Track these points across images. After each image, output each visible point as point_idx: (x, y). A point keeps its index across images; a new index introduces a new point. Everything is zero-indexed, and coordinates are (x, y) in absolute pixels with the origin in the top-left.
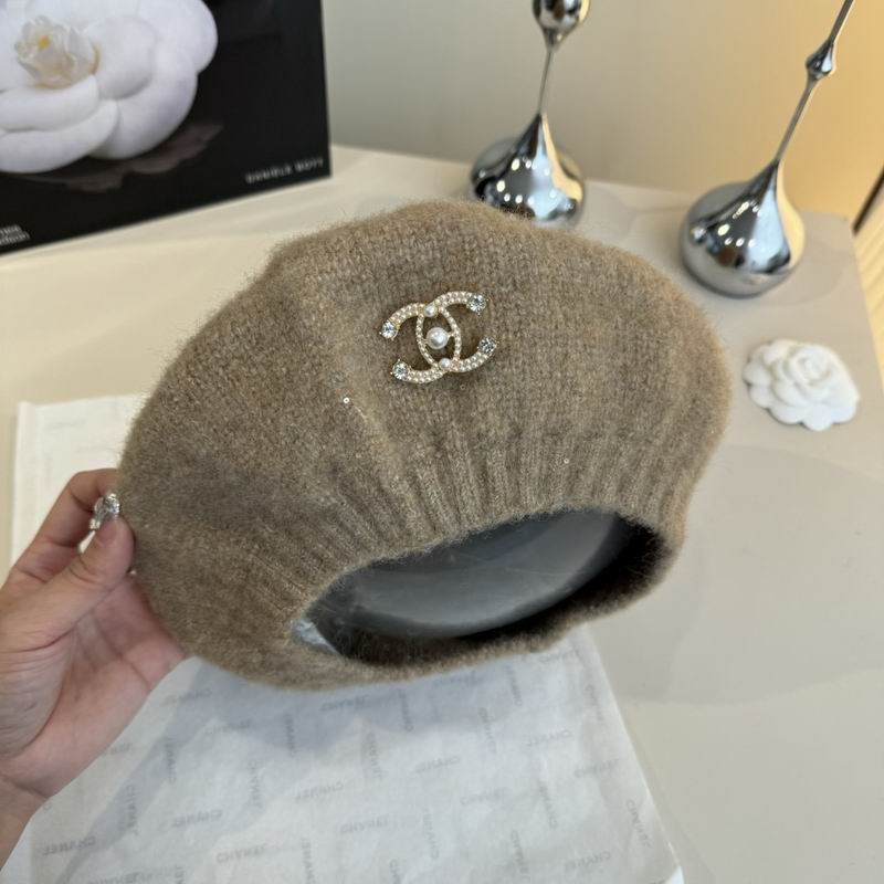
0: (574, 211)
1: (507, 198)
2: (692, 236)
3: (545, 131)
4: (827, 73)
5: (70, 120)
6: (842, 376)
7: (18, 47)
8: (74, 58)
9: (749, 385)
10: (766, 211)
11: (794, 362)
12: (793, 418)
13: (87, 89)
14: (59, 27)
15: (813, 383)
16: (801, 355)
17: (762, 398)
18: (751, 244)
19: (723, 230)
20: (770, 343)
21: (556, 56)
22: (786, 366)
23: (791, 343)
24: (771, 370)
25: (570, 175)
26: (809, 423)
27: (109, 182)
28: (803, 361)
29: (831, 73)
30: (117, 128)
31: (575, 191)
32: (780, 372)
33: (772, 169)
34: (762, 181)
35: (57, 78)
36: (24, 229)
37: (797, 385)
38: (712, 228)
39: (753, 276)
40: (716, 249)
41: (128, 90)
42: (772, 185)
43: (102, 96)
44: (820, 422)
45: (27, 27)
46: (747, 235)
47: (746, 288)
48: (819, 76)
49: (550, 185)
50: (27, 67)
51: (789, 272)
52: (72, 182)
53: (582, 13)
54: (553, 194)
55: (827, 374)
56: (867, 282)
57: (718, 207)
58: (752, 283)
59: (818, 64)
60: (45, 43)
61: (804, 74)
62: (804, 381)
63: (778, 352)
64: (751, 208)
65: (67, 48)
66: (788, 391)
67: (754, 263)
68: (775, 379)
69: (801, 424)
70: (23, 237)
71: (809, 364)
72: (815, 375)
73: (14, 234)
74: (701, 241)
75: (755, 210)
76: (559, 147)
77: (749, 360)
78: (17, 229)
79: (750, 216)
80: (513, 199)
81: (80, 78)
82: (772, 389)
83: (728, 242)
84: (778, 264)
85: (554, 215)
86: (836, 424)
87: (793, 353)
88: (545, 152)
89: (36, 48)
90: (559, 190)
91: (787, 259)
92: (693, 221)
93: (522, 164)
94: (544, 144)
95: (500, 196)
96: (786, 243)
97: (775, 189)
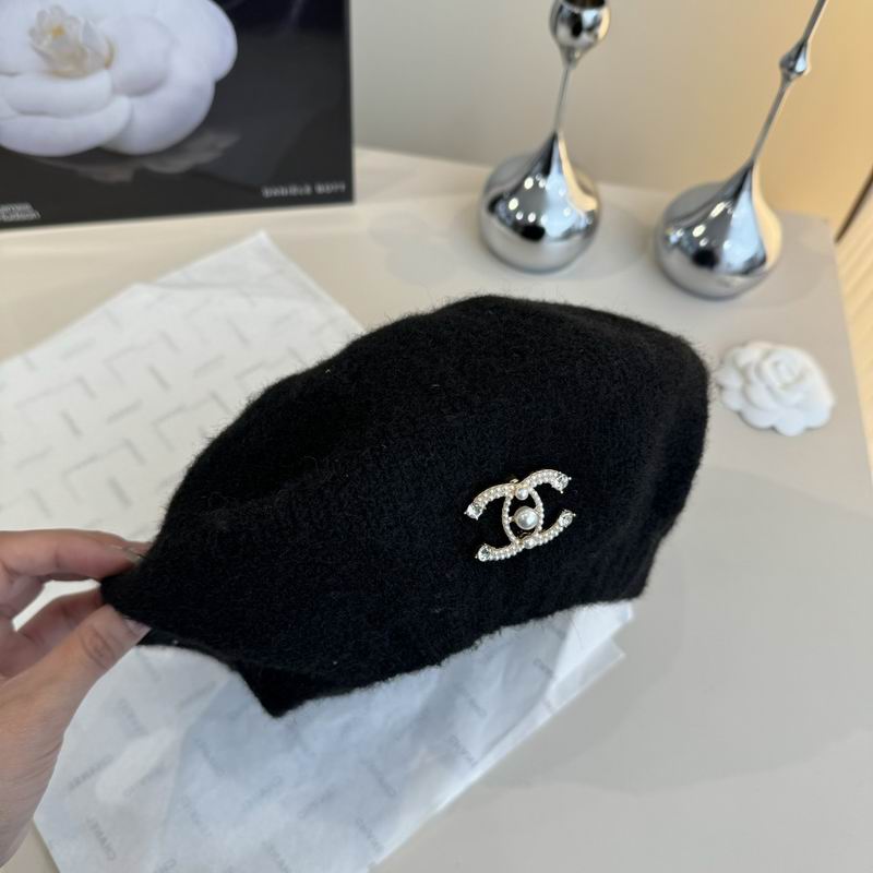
1: (519, 217)
2: (667, 238)
3: (561, 149)
4: (801, 73)
5: (83, 109)
6: (817, 381)
7: (32, 33)
8: (88, 50)
9: (721, 388)
10: (741, 213)
11: (767, 366)
12: (764, 422)
13: (100, 82)
14: (74, 19)
15: (786, 386)
16: (774, 358)
17: (734, 402)
18: (726, 245)
19: (699, 231)
20: (744, 344)
21: (572, 74)
22: (758, 370)
23: (766, 346)
24: (743, 372)
26: (781, 428)
27: (120, 175)
28: (776, 364)
29: (805, 74)
30: (130, 123)
32: (752, 375)
33: (746, 173)
34: (737, 182)
35: (69, 68)
36: (35, 207)
37: (770, 388)
38: (690, 229)
39: (728, 278)
40: (692, 250)
41: (143, 88)
42: (747, 186)
43: (116, 90)
44: (792, 425)
45: (41, 15)
46: (722, 237)
47: (722, 290)
48: (793, 76)
50: (41, 54)
51: (766, 274)
52: (83, 170)
53: (602, 31)
54: (566, 212)
55: (801, 378)
57: (692, 207)
58: (727, 285)
59: (792, 64)
60: (59, 32)
61: (778, 74)
62: (777, 385)
63: (751, 355)
64: (725, 210)
65: (81, 39)
66: (759, 394)
67: (729, 265)
68: (747, 382)
69: (773, 429)
70: (33, 215)
71: (782, 367)
72: (788, 378)
73: (25, 212)
74: (678, 244)
75: (729, 211)
76: (575, 165)
78: (27, 207)
79: (725, 217)
80: (526, 216)
81: (94, 71)
82: (744, 393)
83: (703, 243)
84: (754, 266)
85: (568, 234)
86: (809, 430)
87: (767, 355)
88: (560, 171)
89: (50, 37)
91: (764, 261)
92: (672, 219)
93: (536, 183)
94: (560, 161)
95: (511, 215)
96: (761, 244)
97: (750, 190)
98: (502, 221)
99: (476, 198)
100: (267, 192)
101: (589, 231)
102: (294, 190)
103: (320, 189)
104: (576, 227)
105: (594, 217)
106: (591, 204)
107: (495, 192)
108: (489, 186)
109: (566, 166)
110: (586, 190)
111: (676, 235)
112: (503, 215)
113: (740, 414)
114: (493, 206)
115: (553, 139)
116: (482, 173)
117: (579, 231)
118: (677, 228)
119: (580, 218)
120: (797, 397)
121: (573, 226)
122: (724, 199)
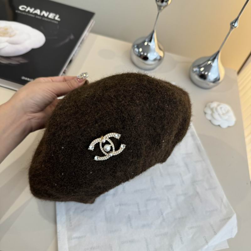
0: (160, 60)
1: (142, 53)
2: (193, 70)
3: (155, 35)
4: (236, 27)
6: (231, 113)
9: (205, 113)
10: (215, 64)
11: (219, 108)
12: (216, 123)
15: (223, 114)
16: (221, 106)
17: (209, 117)
18: (209, 74)
19: (202, 69)
20: (212, 102)
22: (216, 109)
23: (218, 103)
24: (212, 109)
25: (160, 49)
28: (221, 108)
29: (237, 27)
31: (161, 54)
32: (214, 110)
33: (217, 54)
34: (214, 56)
37: (219, 114)
38: (200, 68)
39: (209, 83)
40: (200, 74)
42: (217, 57)
44: (224, 125)
46: (209, 71)
48: (233, 27)
49: (154, 51)
53: (169, 2)
55: (228, 112)
56: (240, 88)
57: (201, 63)
58: (208, 85)
59: (233, 24)
61: (229, 26)
62: (221, 114)
63: (214, 105)
64: (211, 63)
66: (216, 116)
67: (209, 79)
68: (213, 112)
69: (219, 126)
71: (223, 109)
72: (224, 112)
74: (196, 72)
77: (206, 106)
79: (210, 66)
80: (144, 53)
82: (212, 115)
83: (203, 73)
84: (216, 80)
86: (229, 127)
87: (218, 105)
90: (157, 53)
91: (219, 80)
96: (219, 74)
97: (218, 59)
111: (195, 69)
120: (226, 117)
122: (211, 61)
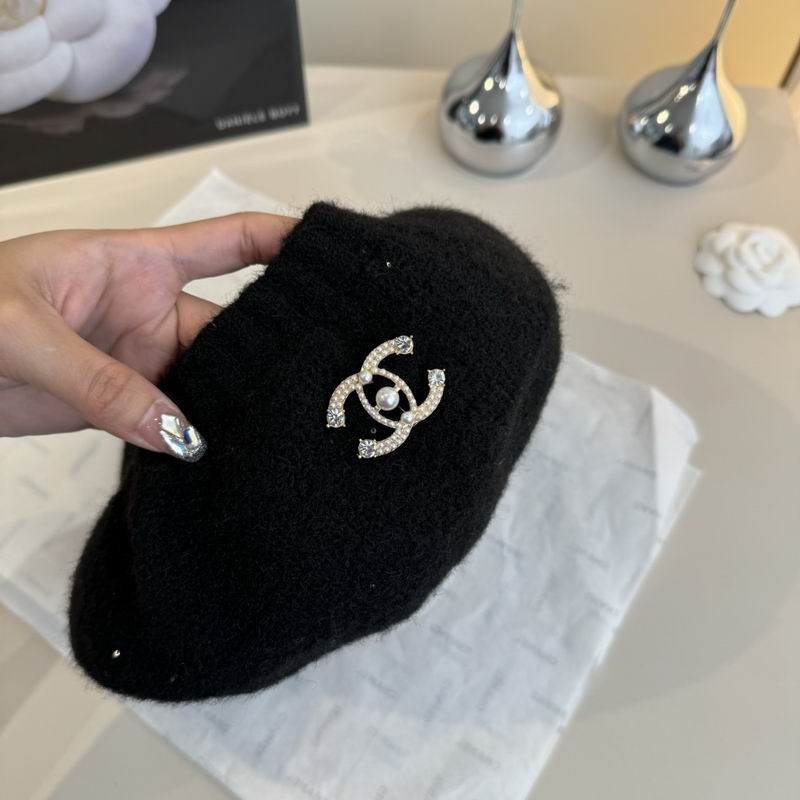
1: (481, 120)
2: (631, 127)
5: (22, 62)
9: (701, 275)
10: (706, 96)
11: (746, 249)
12: (747, 304)
13: (35, 31)
15: (767, 268)
16: (753, 239)
17: (716, 288)
18: (692, 129)
19: (663, 117)
20: (718, 228)
22: (738, 254)
23: (740, 228)
24: (722, 258)
26: (765, 310)
27: (70, 125)
28: (754, 246)
30: (73, 72)
32: (732, 260)
33: (710, 52)
34: (701, 63)
37: (751, 272)
38: (653, 116)
39: (696, 163)
40: (657, 137)
41: (82, 32)
42: (711, 66)
43: (54, 38)
44: (775, 308)
46: (688, 121)
47: (689, 175)
51: (731, 156)
52: (31, 125)
55: (779, 258)
57: (656, 93)
58: (695, 169)
62: (757, 266)
63: (728, 238)
64: (690, 93)
66: (741, 278)
67: (696, 150)
68: (728, 267)
69: (757, 312)
71: (761, 249)
72: (767, 259)
74: (644, 132)
75: (693, 94)
77: (699, 249)
80: (488, 119)
81: (29, 19)
82: (726, 278)
83: (668, 130)
84: (721, 148)
85: (533, 134)
86: (791, 309)
87: (743, 237)
88: (521, 70)
91: (730, 141)
92: (635, 107)
93: (496, 85)
94: (519, 60)
95: (473, 119)
96: (727, 123)
97: (715, 71)
98: (463, 126)
99: (434, 104)
100: (221, 124)
101: (554, 127)
102: (248, 119)
103: (274, 114)
104: (541, 126)
105: (557, 113)
106: (552, 100)
107: (453, 98)
108: (446, 93)
109: (526, 65)
110: (547, 86)
111: (641, 123)
112: (465, 120)
113: (723, 300)
114: (453, 112)
115: (511, 38)
116: (438, 78)
117: (543, 130)
118: (641, 116)
119: (543, 116)
120: (776, 278)
121: (537, 125)
122: (688, 82)
